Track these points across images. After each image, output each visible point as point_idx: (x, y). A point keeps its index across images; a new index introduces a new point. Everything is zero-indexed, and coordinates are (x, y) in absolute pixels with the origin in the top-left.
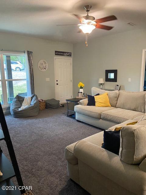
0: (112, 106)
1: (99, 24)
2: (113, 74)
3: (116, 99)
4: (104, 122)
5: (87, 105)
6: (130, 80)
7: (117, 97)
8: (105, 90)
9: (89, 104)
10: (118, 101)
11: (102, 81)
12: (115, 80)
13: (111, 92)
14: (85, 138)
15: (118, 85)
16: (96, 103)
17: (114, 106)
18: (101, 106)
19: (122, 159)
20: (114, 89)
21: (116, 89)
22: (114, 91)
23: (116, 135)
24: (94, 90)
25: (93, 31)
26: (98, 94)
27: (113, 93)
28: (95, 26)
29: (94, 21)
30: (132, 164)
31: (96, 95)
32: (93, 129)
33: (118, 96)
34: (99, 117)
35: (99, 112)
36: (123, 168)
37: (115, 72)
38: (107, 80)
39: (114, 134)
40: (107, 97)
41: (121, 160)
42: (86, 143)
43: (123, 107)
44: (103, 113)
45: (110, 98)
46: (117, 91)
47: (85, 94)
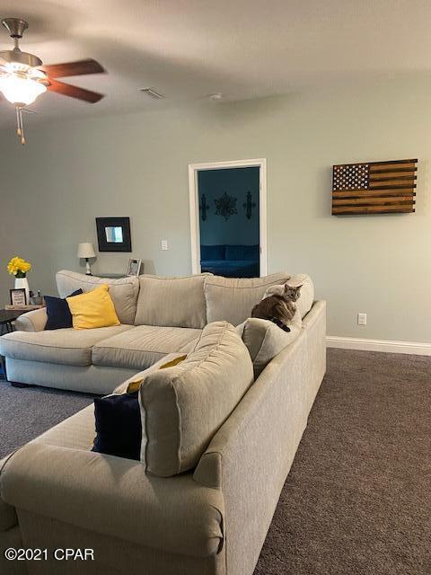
0: (123, 322)
1: (57, 79)
2: (120, 228)
3: (132, 300)
4: (104, 371)
5: (46, 329)
6: (165, 245)
7: (136, 296)
8: (98, 278)
9: (51, 325)
10: (138, 305)
11: (87, 249)
12: (126, 246)
13: (117, 281)
14: (40, 437)
15: (135, 262)
16: (74, 318)
17: (129, 320)
18: (91, 326)
19: (149, 469)
20: (125, 273)
21: (131, 272)
22: (124, 279)
23: (130, 403)
24: (66, 280)
25: (39, 98)
26: (80, 292)
27: (121, 285)
28: (46, 85)
29: (39, 68)
30: (176, 476)
31: (74, 294)
32: (70, 400)
33: (137, 292)
34: (87, 360)
35: (85, 345)
36: (153, 494)
37: (124, 223)
38: (105, 246)
39: (126, 402)
40: (108, 297)
41: (146, 471)
42: (42, 451)
43: (153, 322)
44: (97, 345)
45: (115, 300)
46: (133, 279)
47: (36, 296)
